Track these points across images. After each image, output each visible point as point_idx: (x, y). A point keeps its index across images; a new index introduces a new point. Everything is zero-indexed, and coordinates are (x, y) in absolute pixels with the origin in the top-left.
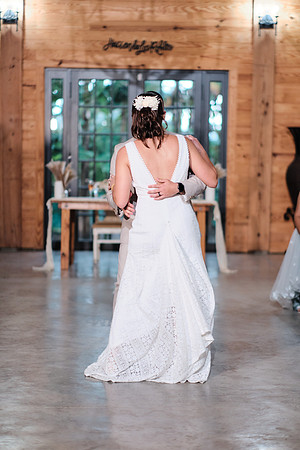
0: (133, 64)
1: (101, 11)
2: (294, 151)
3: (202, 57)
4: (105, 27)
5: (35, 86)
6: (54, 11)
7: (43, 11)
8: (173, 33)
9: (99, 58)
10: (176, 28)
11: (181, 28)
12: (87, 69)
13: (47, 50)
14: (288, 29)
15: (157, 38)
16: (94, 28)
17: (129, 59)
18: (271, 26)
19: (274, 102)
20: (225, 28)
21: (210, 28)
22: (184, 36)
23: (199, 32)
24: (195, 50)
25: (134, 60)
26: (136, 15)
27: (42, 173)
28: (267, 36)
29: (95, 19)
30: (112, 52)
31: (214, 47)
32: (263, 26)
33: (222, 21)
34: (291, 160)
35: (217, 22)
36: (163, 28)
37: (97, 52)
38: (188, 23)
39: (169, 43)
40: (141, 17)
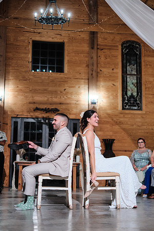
0: (45, 116)
1: (33, 97)
2: (104, 149)
3: (70, 114)
4: (34, 103)
5: (7, 124)
6: (16, 97)
7: (11, 97)
8: (59, 105)
9: (32, 114)
10: (60, 104)
11: (63, 104)
12: (27, 118)
13: (13, 111)
14: (101, 105)
15: (53, 107)
16: (30, 103)
17: (43, 115)
18: (95, 103)
19: (97, 131)
20: (78, 104)
21: (73, 104)
22: (64, 107)
23: (69, 105)
24: (68, 111)
25: (45, 115)
26: (46, 99)
27: (9, 157)
28: (94, 107)
29: (31, 100)
30: (36, 112)
31: (75, 111)
32: (92, 103)
33: (77, 101)
34: (104, 152)
35: (76, 102)
36: (56, 103)
37: (31, 112)
38: (65, 102)
39: (58, 109)
40: (48, 100)
